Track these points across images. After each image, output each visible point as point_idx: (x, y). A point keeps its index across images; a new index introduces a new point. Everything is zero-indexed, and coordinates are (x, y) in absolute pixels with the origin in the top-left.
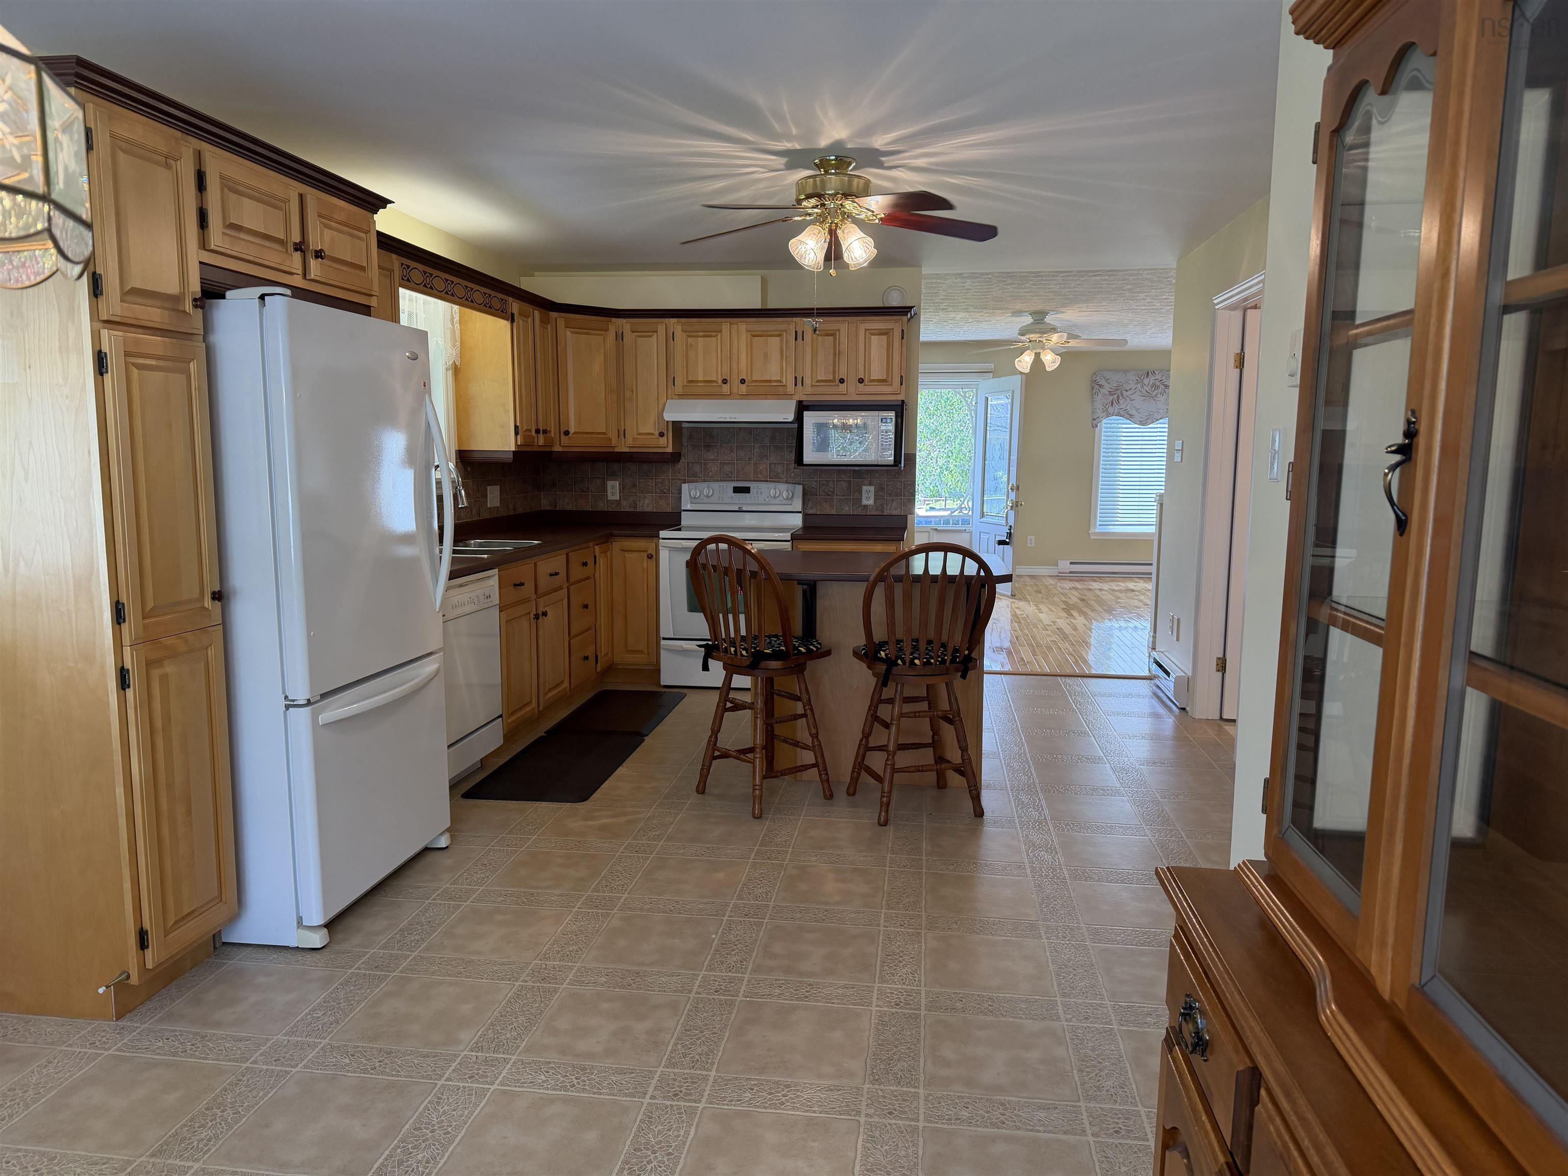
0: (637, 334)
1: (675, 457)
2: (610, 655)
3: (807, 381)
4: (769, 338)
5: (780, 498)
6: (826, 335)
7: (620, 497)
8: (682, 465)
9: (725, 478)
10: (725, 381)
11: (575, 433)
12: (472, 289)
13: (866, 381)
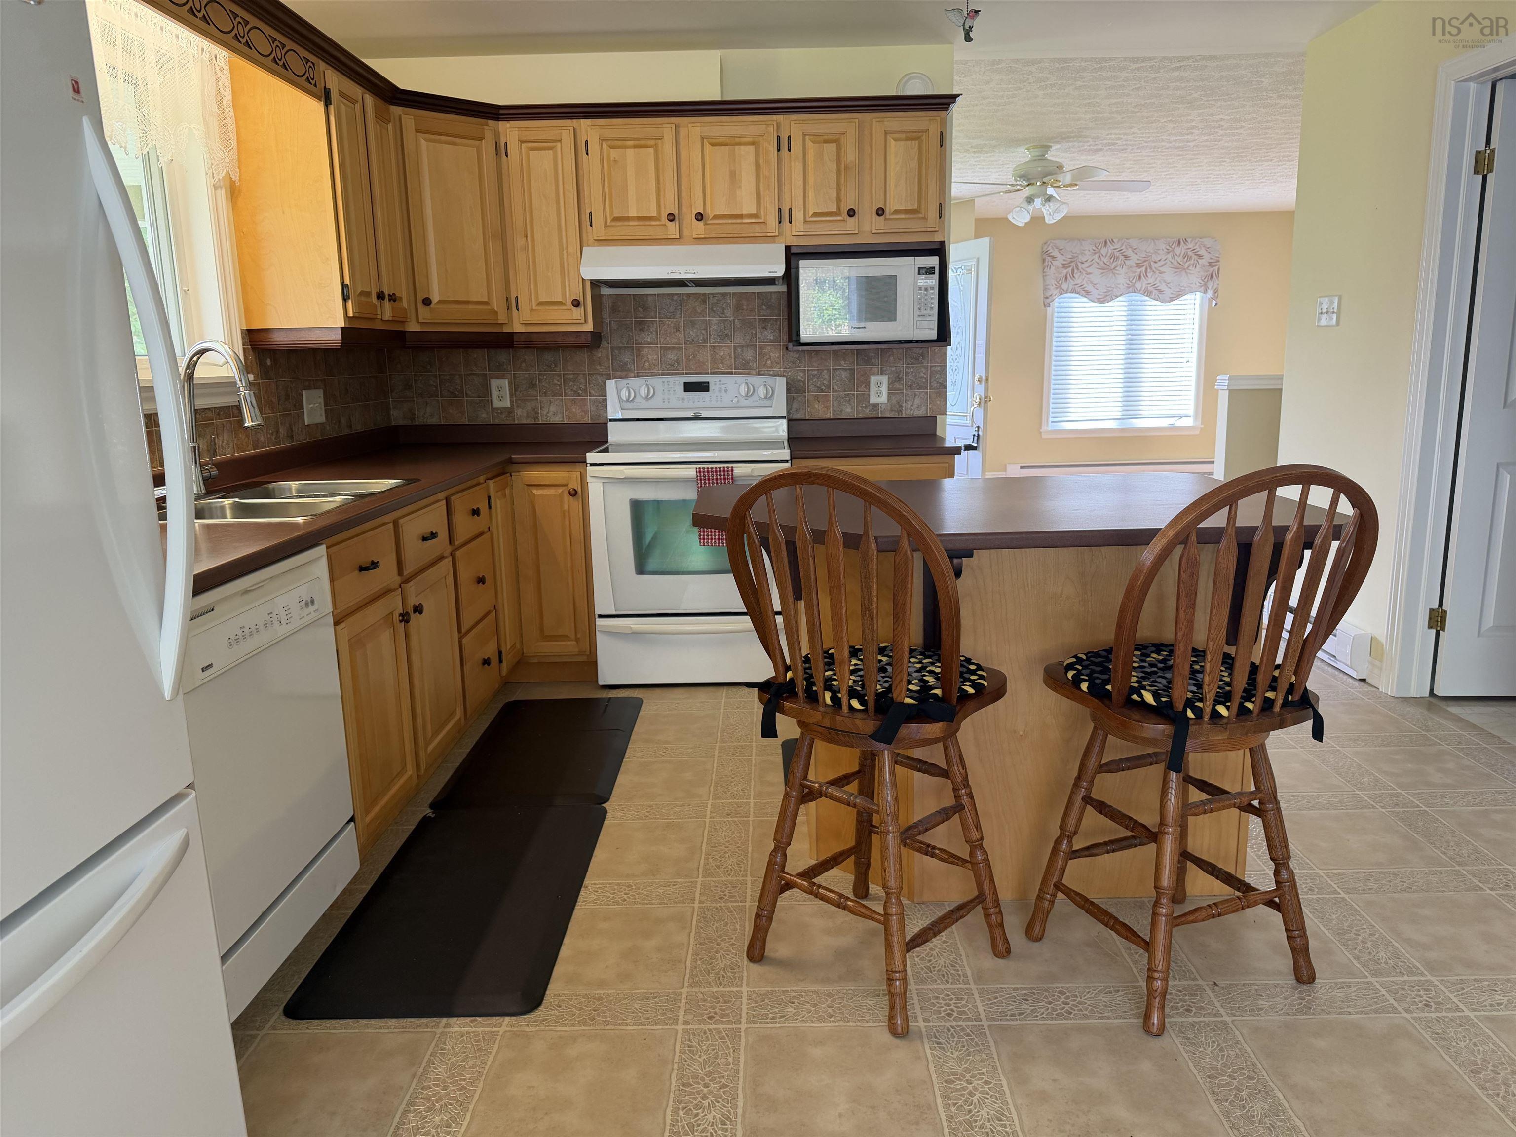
0: (529, 145)
1: (595, 340)
2: (518, 646)
3: (798, 215)
4: (737, 147)
5: (755, 397)
6: (826, 141)
7: (512, 402)
8: (603, 352)
9: (671, 370)
10: (671, 217)
11: (440, 302)
12: (246, 22)
13: (888, 213)
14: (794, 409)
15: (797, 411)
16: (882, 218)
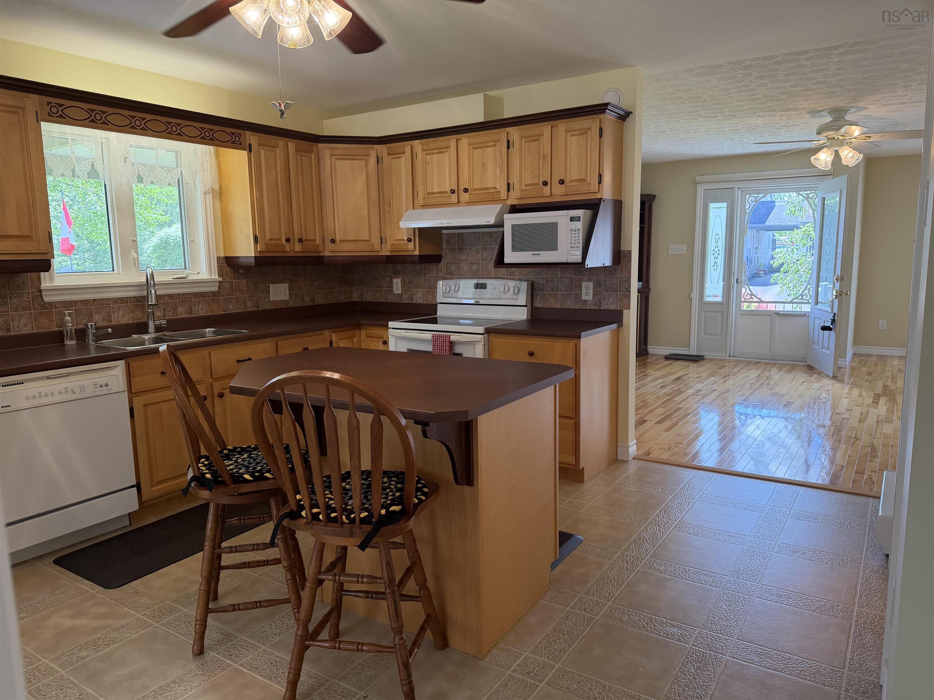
0: (392, 156)
1: (424, 259)
3: (517, 186)
4: (486, 149)
5: (509, 293)
6: (532, 141)
7: (402, 291)
8: (442, 265)
9: (471, 276)
10: (453, 192)
11: (341, 241)
12: (179, 125)
13: (567, 182)
14: (538, 301)
15: (540, 302)
16: (563, 186)
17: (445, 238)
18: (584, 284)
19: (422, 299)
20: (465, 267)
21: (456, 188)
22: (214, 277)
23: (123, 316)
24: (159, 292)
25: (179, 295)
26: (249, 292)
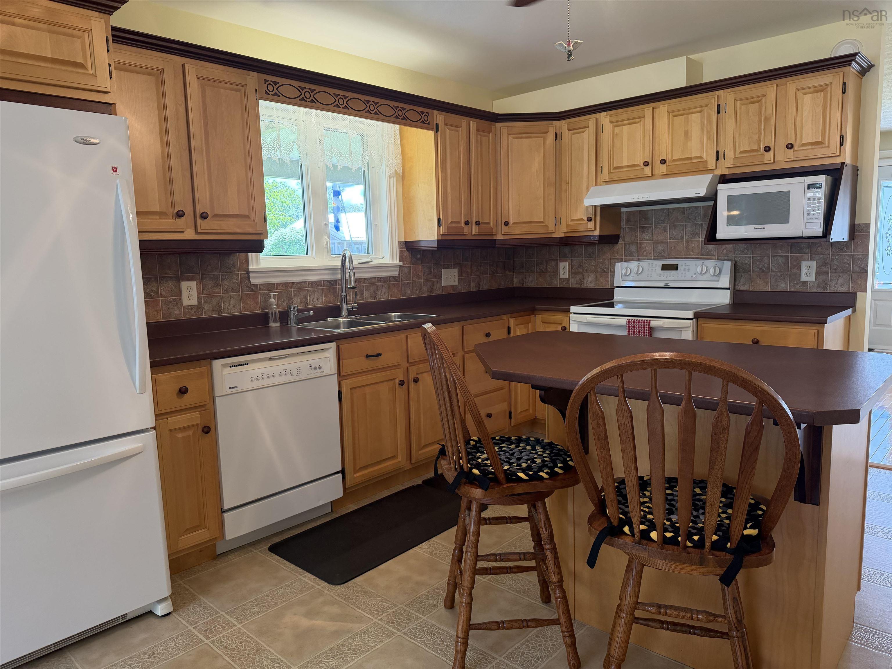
0: (573, 132)
3: (730, 154)
4: (690, 115)
5: (707, 275)
6: (751, 103)
7: (569, 275)
8: (620, 246)
10: (646, 164)
11: (514, 223)
12: (376, 103)
13: (797, 147)
14: (741, 283)
15: (744, 284)
16: (792, 150)
17: (624, 217)
18: (804, 264)
19: (593, 283)
20: (648, 247)
21: (651, 160)
22: (395, 262)
23: (318, 300)
24: (358, 276)
25: (365, 279)
26: (424, 277)
